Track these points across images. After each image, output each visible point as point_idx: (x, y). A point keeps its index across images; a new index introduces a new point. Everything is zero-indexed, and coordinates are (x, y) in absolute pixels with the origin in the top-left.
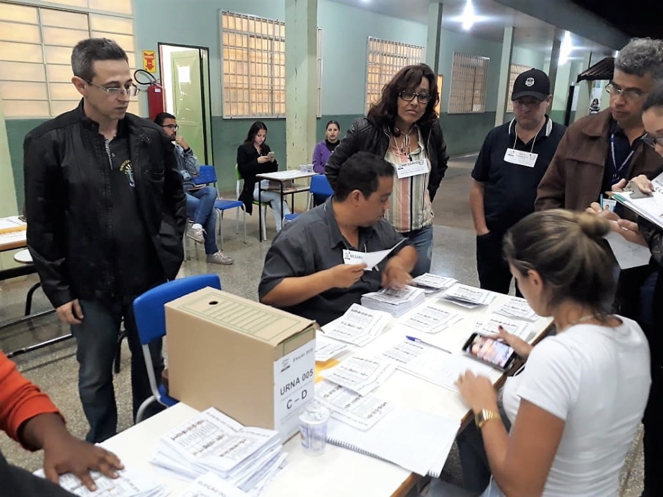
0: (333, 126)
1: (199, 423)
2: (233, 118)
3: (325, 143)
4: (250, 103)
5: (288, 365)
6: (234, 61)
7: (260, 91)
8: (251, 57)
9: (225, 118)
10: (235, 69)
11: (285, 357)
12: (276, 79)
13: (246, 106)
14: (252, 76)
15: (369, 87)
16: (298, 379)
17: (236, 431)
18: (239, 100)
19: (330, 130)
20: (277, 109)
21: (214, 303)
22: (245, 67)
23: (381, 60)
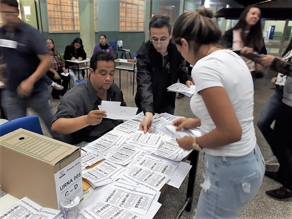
0: (102, 37)
1: (15, 208)
2: (54, 33)
3: (99, 45)
4: (62, 25)
5: (64, 174)
6: (53, 4)
7: (67, 20)
8: (62, 2)
9: (50, 33)
10: (54, 9)
11: (61, 170)
12: (75, 14)
13: (60, 27)
14: (63, 12)
15: (121, 18)
16: (71, 180)
17: (38, 211)
18: (56, 24)
19: (101, 39)
20: (76, 28)
21: (22, 138)
22: (59, 8)
23: (126, 5)
